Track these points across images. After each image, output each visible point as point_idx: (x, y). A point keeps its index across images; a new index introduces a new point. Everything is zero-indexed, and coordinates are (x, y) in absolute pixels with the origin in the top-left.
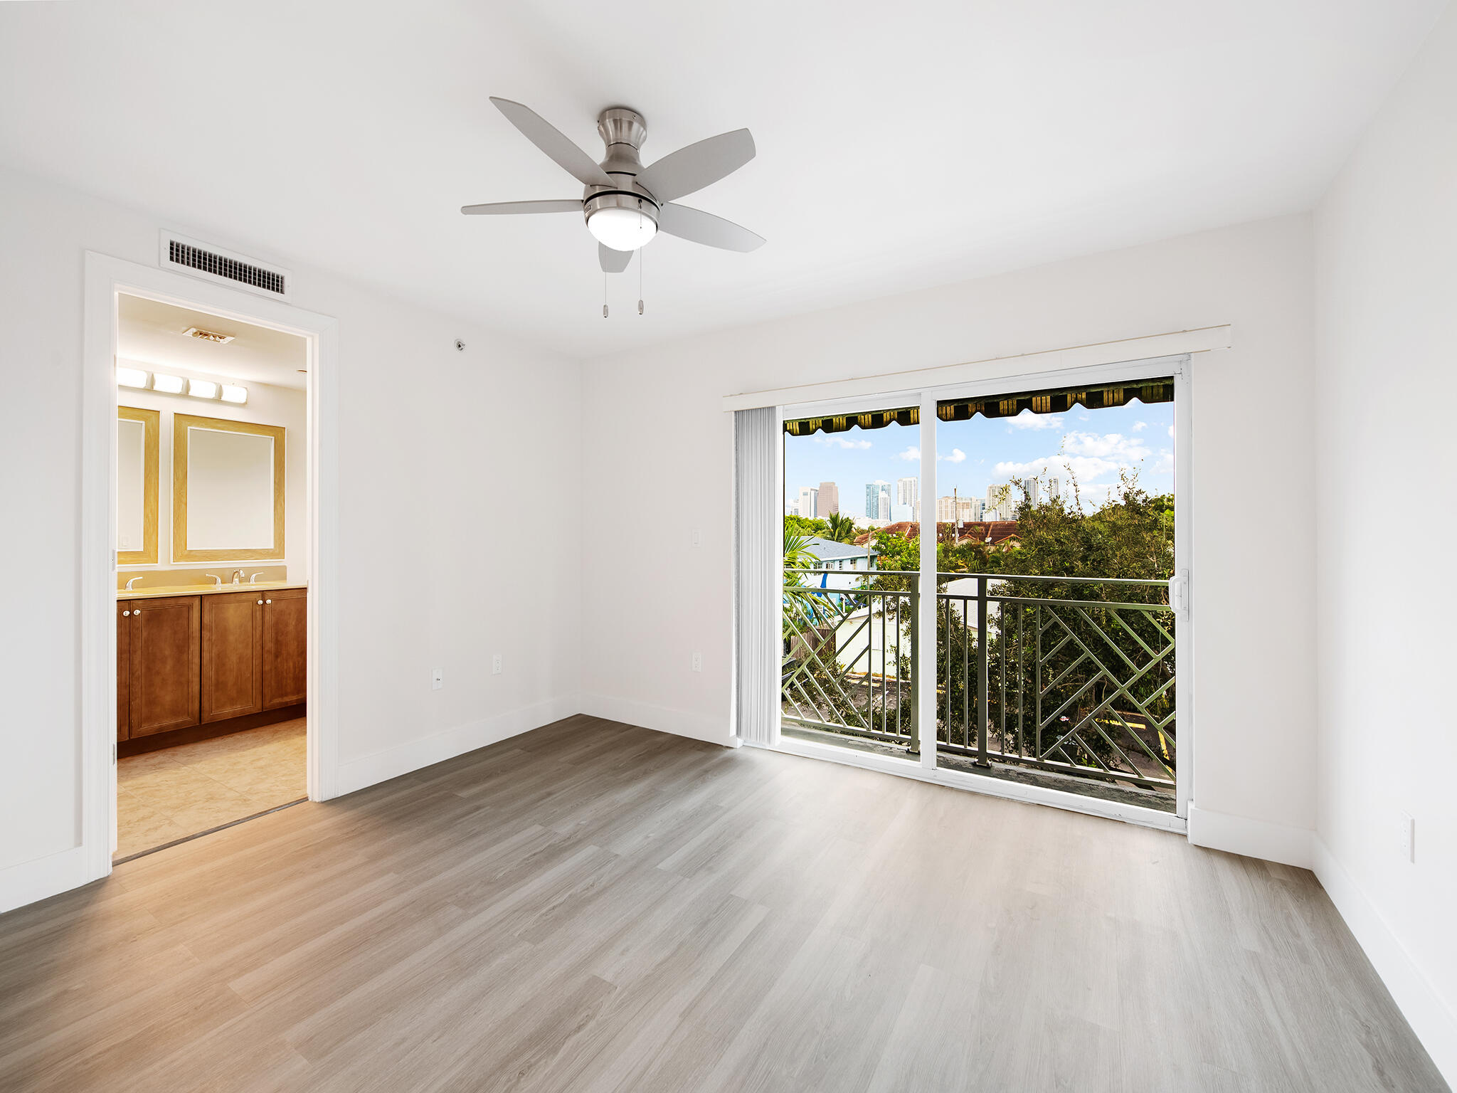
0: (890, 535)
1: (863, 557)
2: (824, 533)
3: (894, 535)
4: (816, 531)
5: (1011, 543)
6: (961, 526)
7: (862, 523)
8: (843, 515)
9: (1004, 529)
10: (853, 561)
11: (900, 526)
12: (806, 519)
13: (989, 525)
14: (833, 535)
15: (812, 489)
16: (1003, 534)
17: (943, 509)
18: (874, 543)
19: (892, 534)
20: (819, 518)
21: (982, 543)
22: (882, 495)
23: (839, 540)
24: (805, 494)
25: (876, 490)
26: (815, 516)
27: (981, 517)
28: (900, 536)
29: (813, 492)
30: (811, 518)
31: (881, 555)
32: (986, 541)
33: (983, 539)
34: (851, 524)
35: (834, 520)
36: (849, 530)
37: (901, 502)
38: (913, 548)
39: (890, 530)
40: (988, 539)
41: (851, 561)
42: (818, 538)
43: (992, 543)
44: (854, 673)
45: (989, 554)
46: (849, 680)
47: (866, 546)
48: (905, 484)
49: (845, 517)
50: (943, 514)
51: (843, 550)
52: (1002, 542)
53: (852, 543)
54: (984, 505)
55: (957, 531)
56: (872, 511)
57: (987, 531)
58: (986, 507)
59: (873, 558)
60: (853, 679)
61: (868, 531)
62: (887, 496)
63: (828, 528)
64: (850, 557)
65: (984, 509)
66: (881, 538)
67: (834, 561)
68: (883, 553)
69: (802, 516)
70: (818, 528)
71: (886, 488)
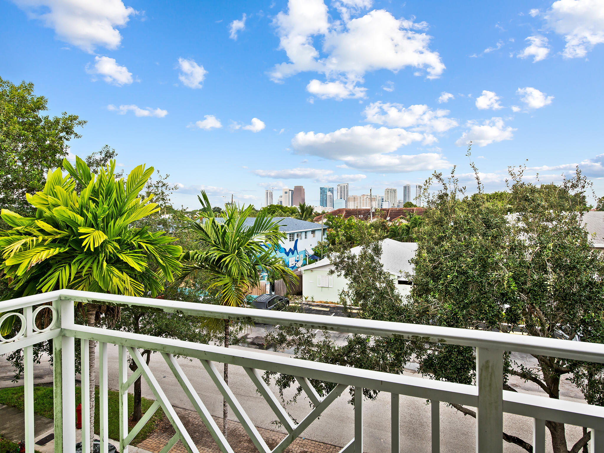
0: (334, 216)
1: (319, 230)
2: (296, 215)
3: (337, 216)
4: (292, 214)
5: (401, 220)
6: (373, 211)
7: (318, 209)
8: (308, 204)
9: (396, 213)
10: (313, 232)
11: (340, 211)
12: (286, 207)
13: (388, 210)
14: (302, 216)
15: (290, 190)
16: (396, 215)
17: (362, 201)
18: (325, 220)
19: (335, 215)
20: (294, 206)
21: (385, 221)
22: (329, 193)
23: (305, 219)
24: (286, 193)
25: (325, 191)
26: (292, 205)
27: (382, 206)
28: (340, 216)
29: (290, 192)
30: (289, 207)
31: (329, 228)
32: (387, 219)
33: (385, 218)
34: (312, 210)
35: (302, 207)
36: (311, 213)
37: (339, 197)
38: (347, 223)
39: (335, 213)
40: (388, 218)
41: (312, 232)
42: (292, 218)
43: (390, 220)
44: (314, 302)
45: (389, 227)
46: (310, 307)
47: (320, 222)
48: (341, 188)
49: (309, 205)
50: (362, 204)
51: (307, 225)
52: (395, 220)
53: (312, 221)
54: (383, 199)
55: (371, 214)
56: (323, 202)
57: (388, 213)
58: (384, 200)
59: (324, 230)
60: (313, 306)
61: (322, 214)
62: (331, 194)
63: (298, 212)
64: (311, 230)
65: (383, 201)
66: (329, 218)
67: (301, 232)
68: (330, 227)
69: (284, 205)
70: (293, 212)
71: (331, 190)
